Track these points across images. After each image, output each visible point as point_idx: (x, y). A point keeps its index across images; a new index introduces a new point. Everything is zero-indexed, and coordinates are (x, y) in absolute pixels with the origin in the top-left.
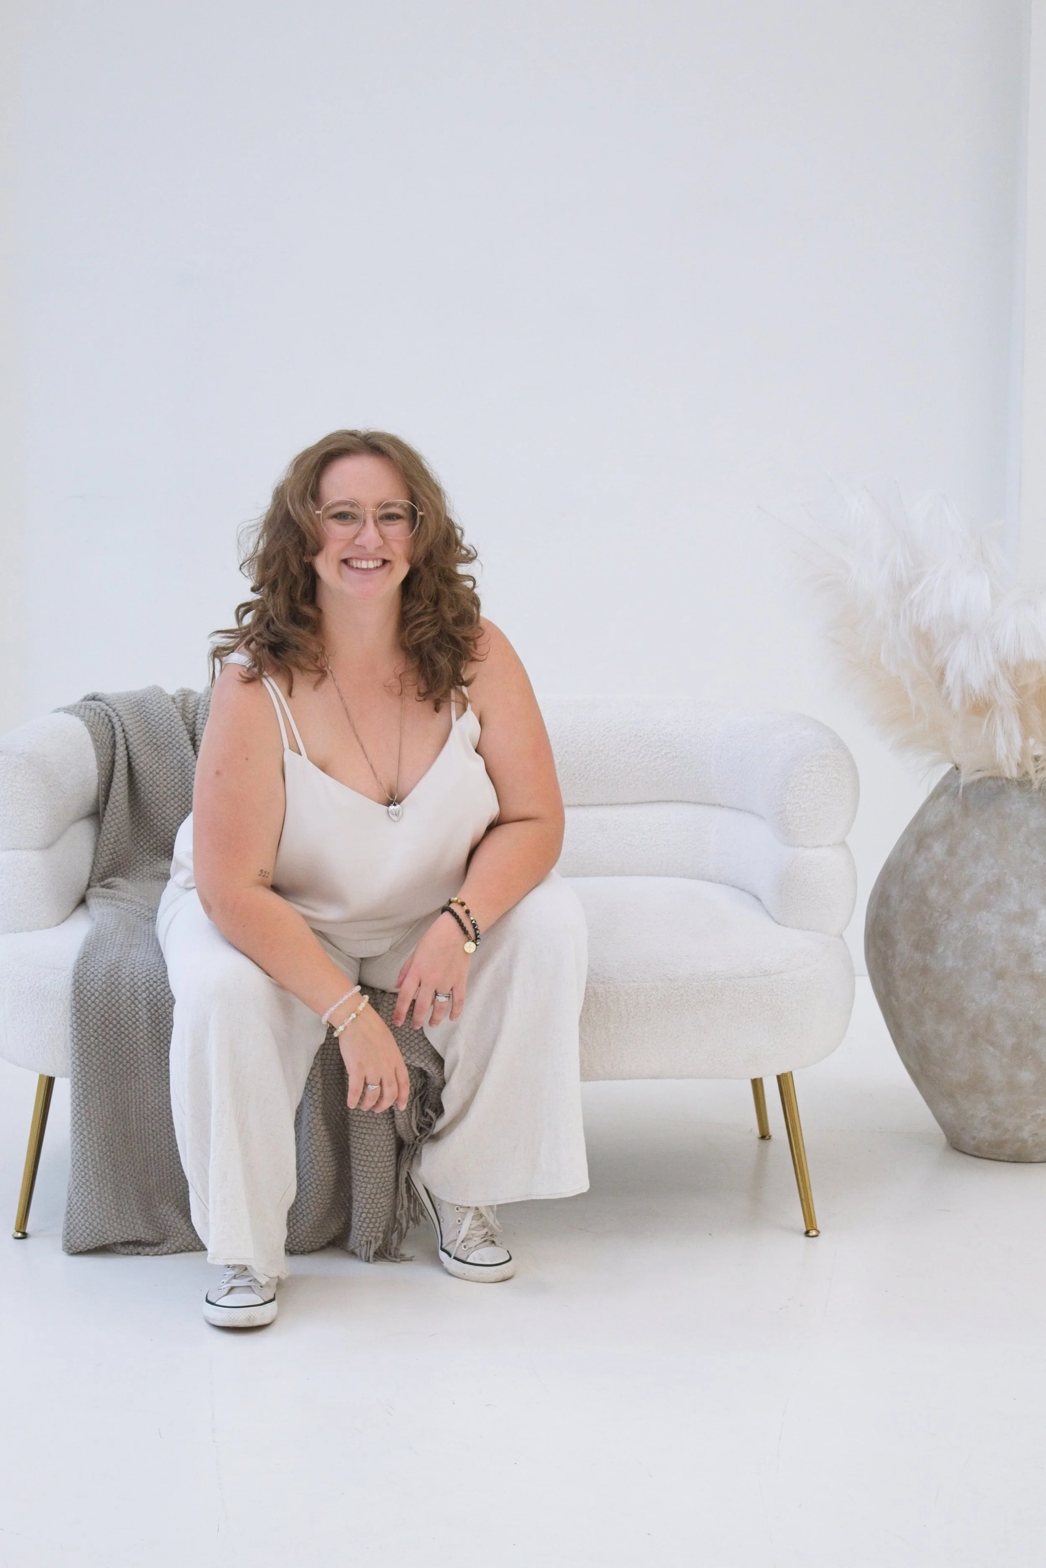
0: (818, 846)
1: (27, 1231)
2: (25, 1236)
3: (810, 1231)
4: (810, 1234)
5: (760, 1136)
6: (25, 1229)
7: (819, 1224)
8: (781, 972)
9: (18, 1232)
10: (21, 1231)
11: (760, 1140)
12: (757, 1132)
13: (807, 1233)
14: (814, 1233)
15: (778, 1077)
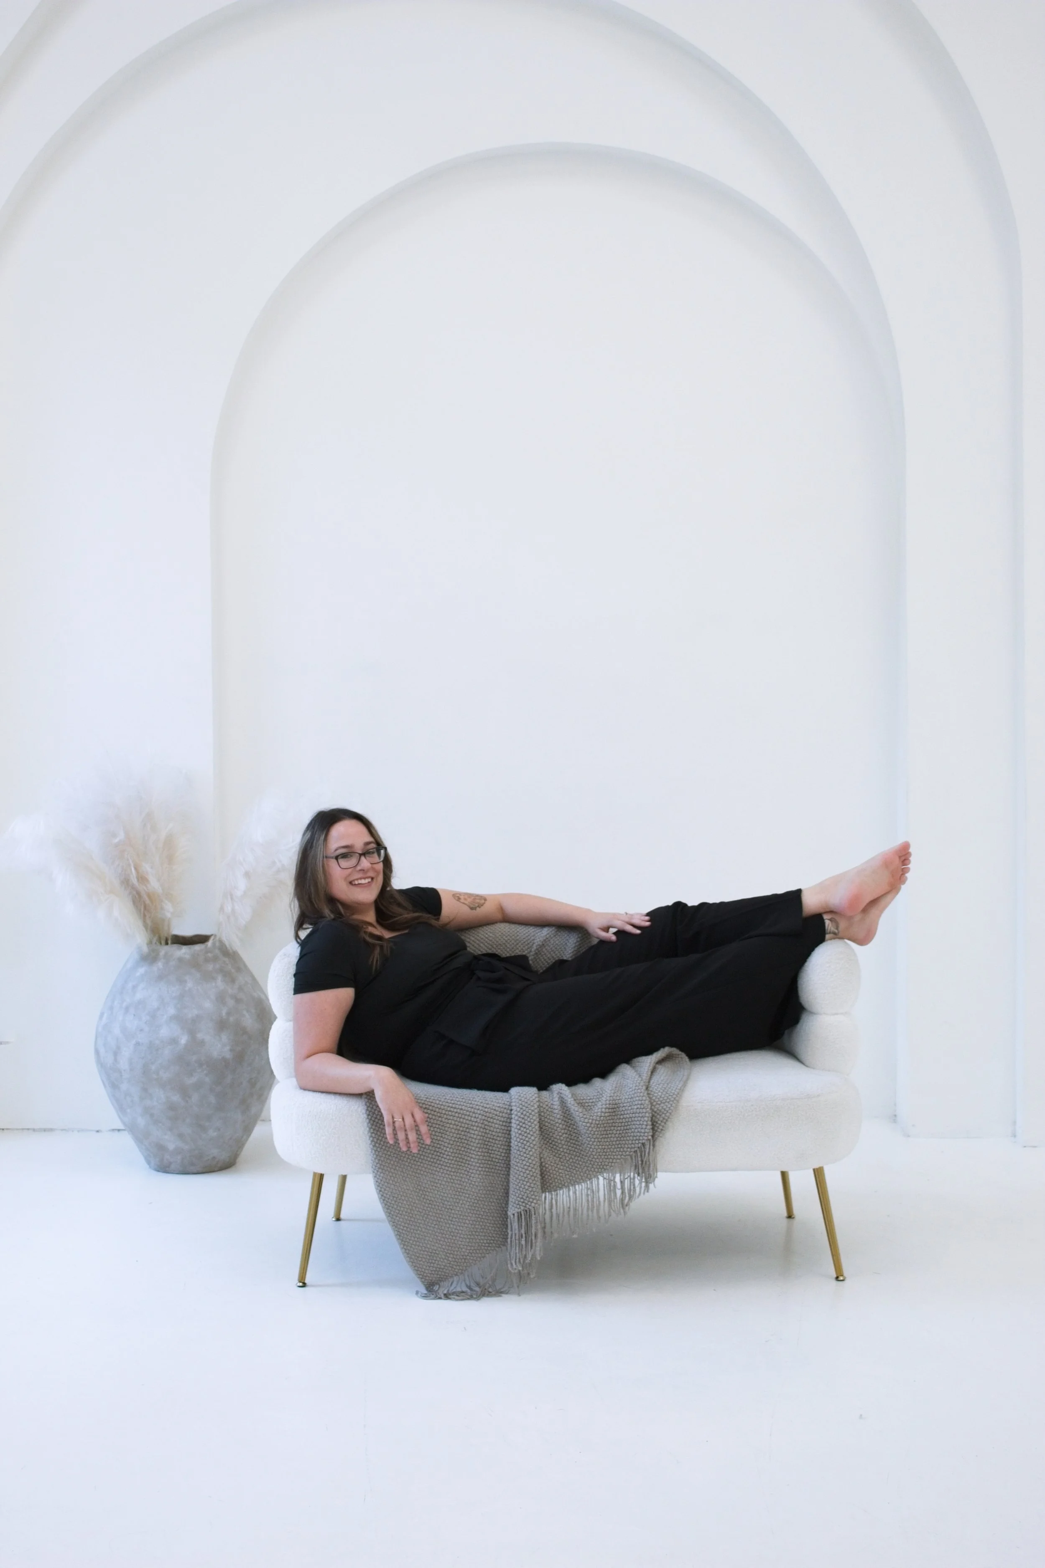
0: (837, 1014)
1: (306, 1282)
2: (304, 1285)
3: (839, 1277)
4: (839, 1279)
5: (787, 1216)
6: (304, 1280)
7: (845, 1273)
8: (818, 1096)
9: (300, 1282)
10: (303, 1281)
11: (787, 1219)
12: (785, 1214)
13: (837, 1278)
14: (841, 1278)
15: (814, 1170)
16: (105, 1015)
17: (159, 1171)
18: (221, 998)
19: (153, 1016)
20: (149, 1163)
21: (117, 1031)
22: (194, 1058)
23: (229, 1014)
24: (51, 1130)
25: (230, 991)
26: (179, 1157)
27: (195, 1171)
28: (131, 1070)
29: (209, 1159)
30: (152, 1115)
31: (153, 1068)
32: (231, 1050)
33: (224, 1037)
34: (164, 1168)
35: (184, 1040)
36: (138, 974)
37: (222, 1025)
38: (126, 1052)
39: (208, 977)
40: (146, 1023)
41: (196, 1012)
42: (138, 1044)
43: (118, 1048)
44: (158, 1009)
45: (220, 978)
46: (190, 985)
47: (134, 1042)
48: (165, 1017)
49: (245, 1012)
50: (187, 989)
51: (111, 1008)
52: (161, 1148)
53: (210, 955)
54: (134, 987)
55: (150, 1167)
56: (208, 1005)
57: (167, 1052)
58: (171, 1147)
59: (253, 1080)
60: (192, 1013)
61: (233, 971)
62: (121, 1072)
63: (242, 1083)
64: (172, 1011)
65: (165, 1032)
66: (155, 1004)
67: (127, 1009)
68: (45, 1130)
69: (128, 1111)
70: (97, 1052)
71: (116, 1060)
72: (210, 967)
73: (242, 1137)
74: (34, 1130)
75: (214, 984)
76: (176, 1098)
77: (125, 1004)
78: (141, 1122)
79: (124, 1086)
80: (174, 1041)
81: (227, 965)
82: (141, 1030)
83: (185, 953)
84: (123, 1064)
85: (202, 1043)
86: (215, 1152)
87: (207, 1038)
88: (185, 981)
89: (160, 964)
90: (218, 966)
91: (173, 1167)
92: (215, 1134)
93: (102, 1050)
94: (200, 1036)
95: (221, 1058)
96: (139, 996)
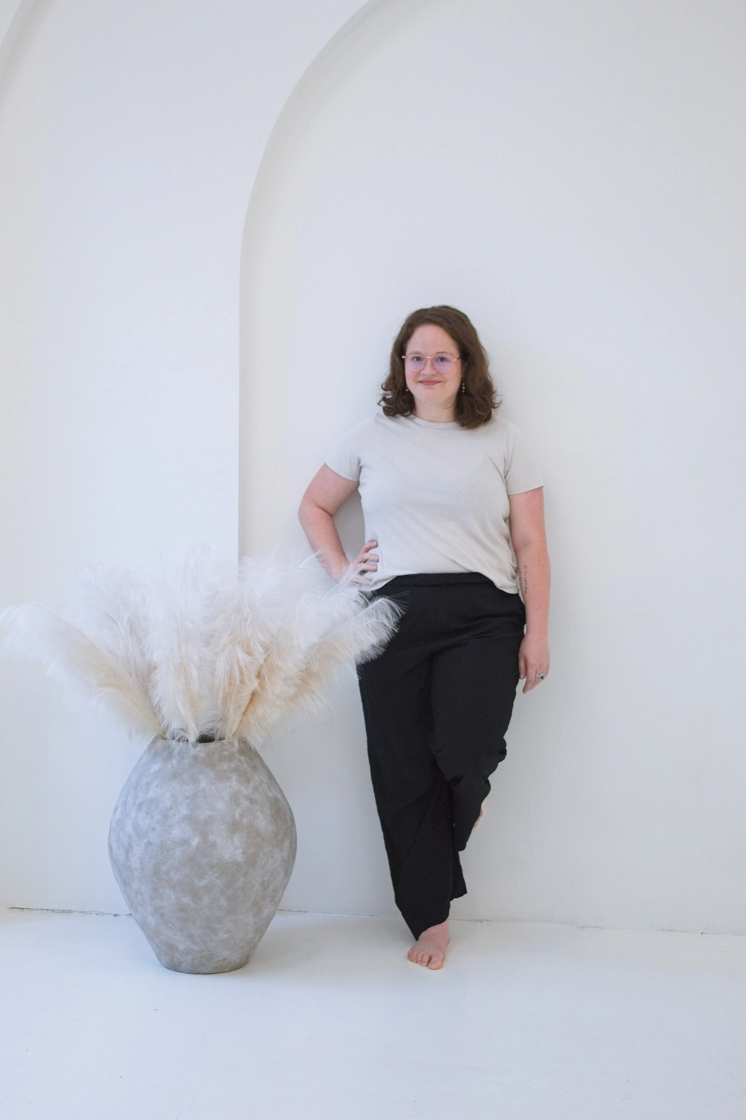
16: (119, 809)
17: (169, 969)
18: (235, 799)
19: (165, 816)
20: (160, 960)
21: (129, 829)
22: (206, 860)
23: (242, 816)
24: (70, 912)
25: (244, 791)
26: (190, 957)
27: (205, 971)
28: (142, 869)
29: (219, 960)
30: (162, 915)
31: (164, 868)
32: (244, 853)
33: (237, 839)
34: (175, 967)
35: (195, 842)
36: (152, 771)
37: (234, 827)
38: (138, 850)
39: (222, 777)
40: (158, 822)
41: (208, 813)
42: (150, 843)
43: (130, 845)
44: (171, 808)
45: (234, 777)
46: (203, 785)
47: (145, 841)
48: (177, 816)
49: (259, 814)
50: (200, 788)
51: (125, 803)
52: (171, 947)
53: (225, 753)
54: (148, 784)
55: (161, 964)
56: (221, 805)
57: (178, 852)
58: (181, 947)
59: (266, 883)
60: (204, 814)
61: (248, 769)
62: (132, 871)
63: (254, 886)
64: (184, 811)
65: (176, 833)
66: (168, 803)
67: (140, 806)
68: (64, 911)
69: (139, 908)
70: (111, 848)
71: (127, 857)
72: (225, 766)
73: (254, 938)
74: (53, 911)
75: (228, 784)
76: (186, 900)
77: (138, 802)
78: (152, 920)
79: (135, 885)
80: (185, 842)
81: (243, 763)
82: (153, 829)
83: (199, 751)
84: (135, 862)
85: (214, 845)
86: (226, 953)
87: (219, 840)
88: (199, 781)
89: (174, 762)
90: (233, 765)
91: (183, 966)
92: (226, 936)
93: (115, 846)
94: (211, 838)
95: (232, 860)
96: (152, 794)
